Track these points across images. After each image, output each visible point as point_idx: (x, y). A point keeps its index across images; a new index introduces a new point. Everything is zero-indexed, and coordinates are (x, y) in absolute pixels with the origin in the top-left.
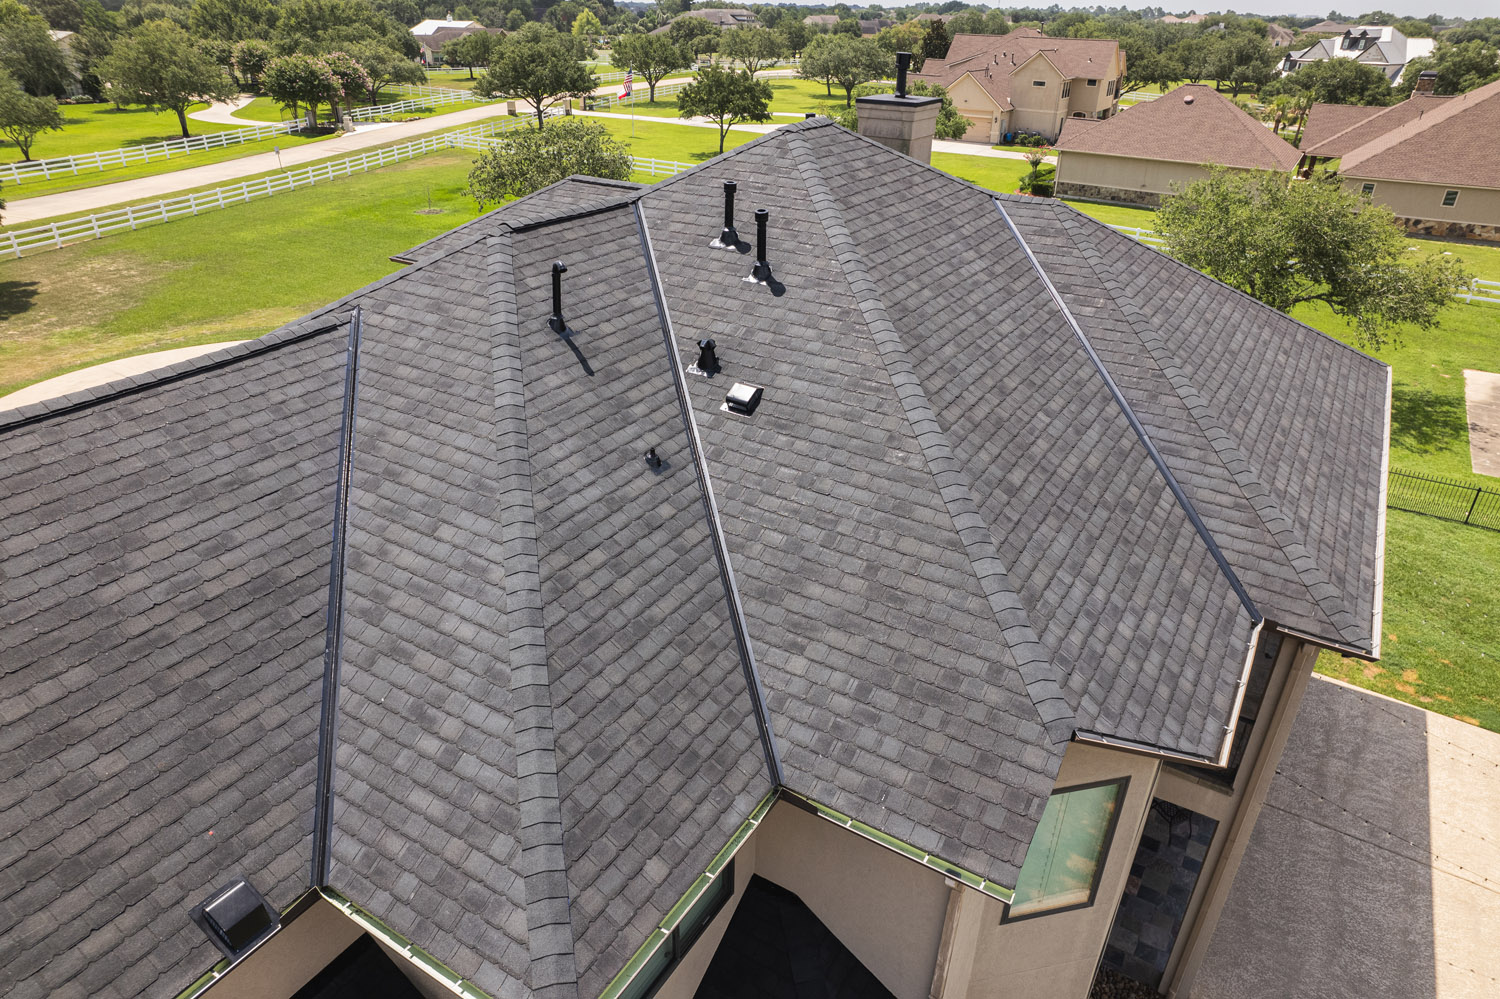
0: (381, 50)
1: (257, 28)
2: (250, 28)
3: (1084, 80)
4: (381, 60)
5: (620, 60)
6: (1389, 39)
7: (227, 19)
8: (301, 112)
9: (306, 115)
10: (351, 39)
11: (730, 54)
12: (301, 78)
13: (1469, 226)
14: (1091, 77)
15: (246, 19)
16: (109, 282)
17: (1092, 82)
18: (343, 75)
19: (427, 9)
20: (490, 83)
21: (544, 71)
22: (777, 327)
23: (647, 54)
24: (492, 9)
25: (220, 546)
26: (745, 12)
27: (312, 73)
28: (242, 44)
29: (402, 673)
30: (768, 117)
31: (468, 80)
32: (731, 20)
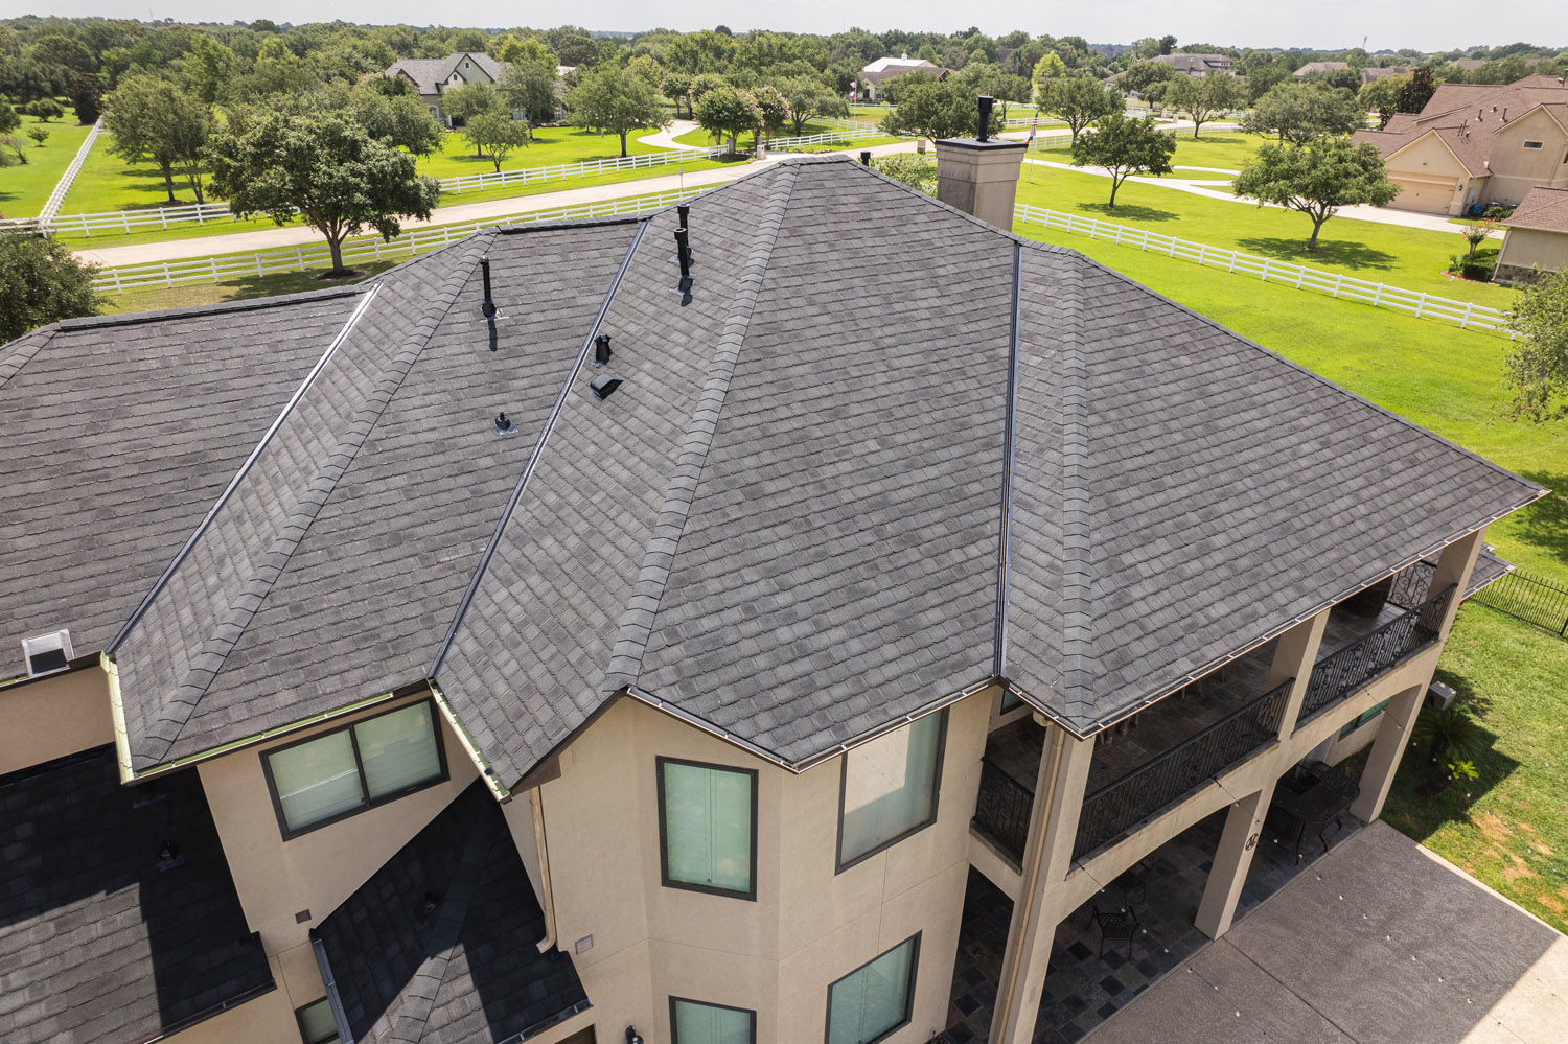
0: (813, 86)
1: (718, 63)
2: (712, 63)
4: (810, 94)
5: (1044, 104)
7: (694, 55)
10: (787, 74)
11: (1175, 103)
12: (727, 109)
15: (711, 56)
18: (765, 107)
19: (893, 48)
20: (896, 120)
22: (666, 332)
23: (1073, 99)
24: (956, 49)
26: (1220, 57)
27: (739, 104)
30: (1168, 170)
32: (1203, 65)
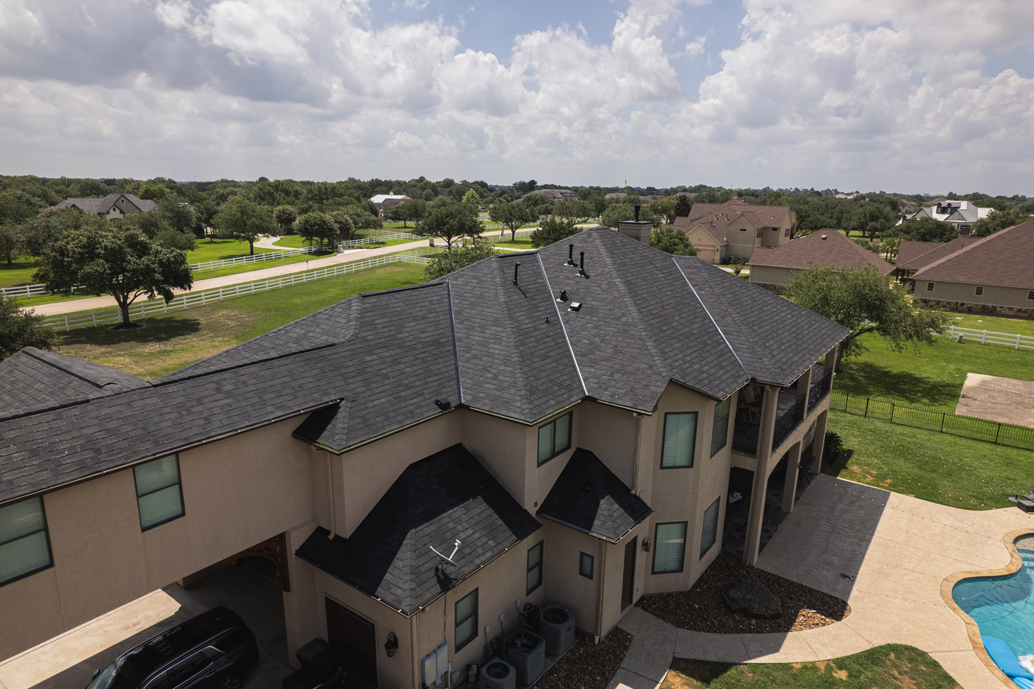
0: (359, 210)
1: (288, 199)
2: (284, 199)
3: (769, 228)
4: (358, 215)
5: (495, 217)
6: (966, 208)
7: (271, 194)
8: (314, 242)
9: (317, 244)
10: (343, 204)
11: (560, 215)
12: (317, 224)
13: (993, 307)
14: (774, 226)
15: (283, 194)
16: (233, 320)
17: (775, 229)
18: (340, 223)
19: (376, 189)
20: (423, 228)
21: (455, 222)
22: (587, 288)
23: (511, 214)
24: (414, 189)
25: (423, 331)
26: (568, 191)
27: (324, 222)
28: (280, 207)
29: (478, 362)
31: (402, 228)
32: (560, 196)
